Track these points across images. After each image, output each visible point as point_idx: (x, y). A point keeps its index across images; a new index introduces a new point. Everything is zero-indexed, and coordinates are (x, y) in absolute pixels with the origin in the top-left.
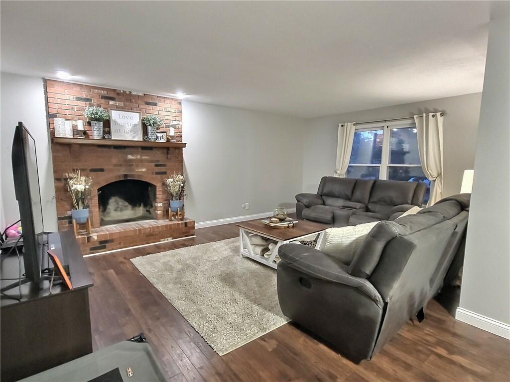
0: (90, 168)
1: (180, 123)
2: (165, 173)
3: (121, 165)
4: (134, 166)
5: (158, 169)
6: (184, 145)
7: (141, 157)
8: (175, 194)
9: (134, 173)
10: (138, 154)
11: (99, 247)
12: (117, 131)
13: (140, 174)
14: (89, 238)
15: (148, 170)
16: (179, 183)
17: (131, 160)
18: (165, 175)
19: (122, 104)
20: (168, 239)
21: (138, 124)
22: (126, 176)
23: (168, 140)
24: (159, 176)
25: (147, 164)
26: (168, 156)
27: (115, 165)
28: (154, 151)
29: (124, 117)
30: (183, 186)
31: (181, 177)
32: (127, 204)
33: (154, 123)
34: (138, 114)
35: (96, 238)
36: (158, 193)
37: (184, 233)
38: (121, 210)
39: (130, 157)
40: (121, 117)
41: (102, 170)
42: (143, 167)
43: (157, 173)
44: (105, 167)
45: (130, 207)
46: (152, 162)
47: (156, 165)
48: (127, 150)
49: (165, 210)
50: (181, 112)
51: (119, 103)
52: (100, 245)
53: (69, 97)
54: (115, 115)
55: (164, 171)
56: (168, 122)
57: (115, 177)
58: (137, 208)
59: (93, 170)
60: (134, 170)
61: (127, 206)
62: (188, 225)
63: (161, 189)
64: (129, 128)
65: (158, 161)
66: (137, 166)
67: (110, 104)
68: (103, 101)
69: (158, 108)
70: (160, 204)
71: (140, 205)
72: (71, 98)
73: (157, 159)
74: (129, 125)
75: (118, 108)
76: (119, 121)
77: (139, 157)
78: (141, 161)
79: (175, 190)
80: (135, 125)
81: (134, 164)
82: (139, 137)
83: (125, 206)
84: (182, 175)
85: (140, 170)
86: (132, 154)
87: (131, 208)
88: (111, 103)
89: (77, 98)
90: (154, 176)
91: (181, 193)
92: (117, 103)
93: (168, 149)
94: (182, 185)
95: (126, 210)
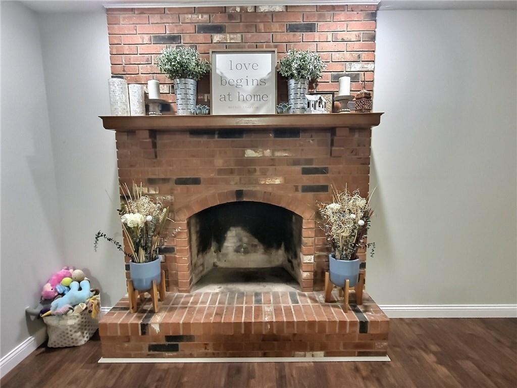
0: (175, 178)
1: (370, 66)
2: (324, 188)
3: (232, 172)
4: (258, 173)
5: (308, 180)
6: (376, 119)
7: (273, 153)
8: (340, 244)
9: (258, 188)
10: (265, 146)
11: (164, 345)
12: (223, 98)
13: (270, 189)
14: (144, 327)
15: (286, 181)
16: (353, 216)
17: (252, 161)
18: (322, 195)
19: (237, 38)
20: (315, 353)
21: (269, 79)
22: (239, 193)
23: (334, 108)
24: (310, 195)
25: (287, 168)
26: (333, 148)
27: (220, 172)
28: (302, 139)
29: (239, 67)
30: (364, 226)
31: (361, 202)
32: (256, 241)
33: (301, 68)
34: (270, 55)
35: (157, 328)
36: (305, 233)
37: (357, 346)
38: (246, 252)
39: (250, 153)
40: (234, 67)
41: (196, 181)
42: (276, 174)
43: (307, 189)
44: (202, 175)
45: (261, 248)
46: (296, 163)
47: (306, 171)
48: (245, 139)
49: (320, 271)
50: (373, 38)
51: (232, 36)
52: (167, 343)
53: (143, 39)
54: (222, 64)
55: (322, 183)
56: (338, 67)
57: (220, 195)
58: (274, 252)
59: (181, 182)
60: (257, 182)
61: (256, 246)
62: (371, 330)
63: (312, 226)
64: (249, 88)
65: (310, 161)
66: (264, 173)
67: (214, 41)
68: (201, 37)
69: (316, 36)
70: (309, 257)
71: (279, 247)
72: (146, 39)
73: (309, 157)
74: (250, 82)
75: (229, 49)
76: (230, 76)
77: (268, 153)
78: (272, 161)
79: (342, 232)
80: (263, 82)
81: (258, 168)
82: (269, 107)
83: (252, 245)
84: (364, 195)
85: (268, 182)
86: (254, 147)
87: (263, 250)
88: (217, 38)
89: (156, 37)
90: (300, 194)
91: (357, 241)
92: (228, 35)
93: (332, 130)
94: (361, 222)
95: (255, 252)
